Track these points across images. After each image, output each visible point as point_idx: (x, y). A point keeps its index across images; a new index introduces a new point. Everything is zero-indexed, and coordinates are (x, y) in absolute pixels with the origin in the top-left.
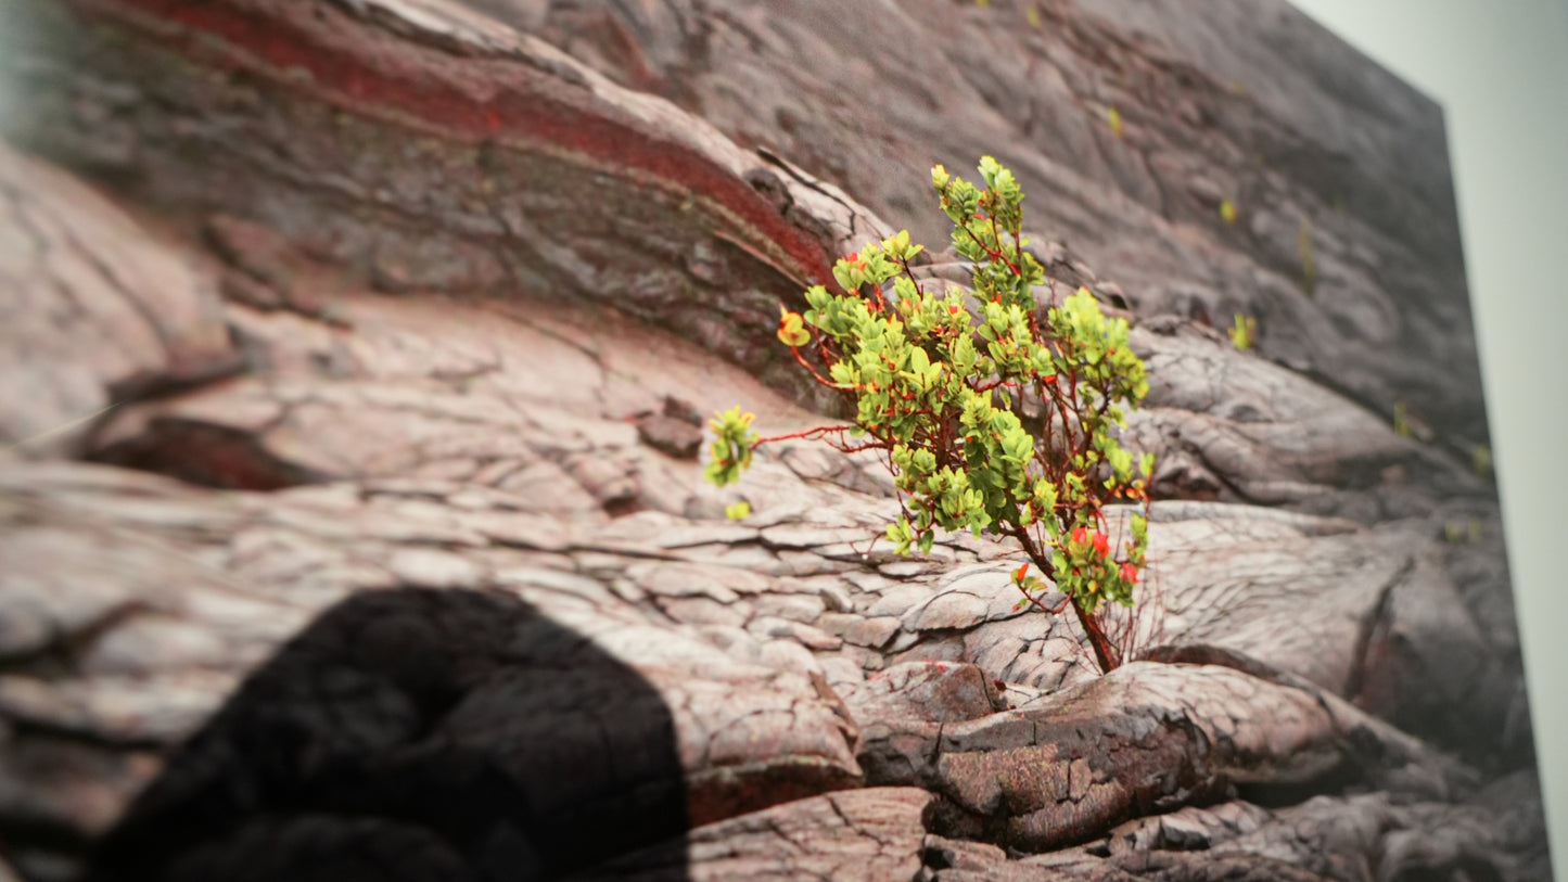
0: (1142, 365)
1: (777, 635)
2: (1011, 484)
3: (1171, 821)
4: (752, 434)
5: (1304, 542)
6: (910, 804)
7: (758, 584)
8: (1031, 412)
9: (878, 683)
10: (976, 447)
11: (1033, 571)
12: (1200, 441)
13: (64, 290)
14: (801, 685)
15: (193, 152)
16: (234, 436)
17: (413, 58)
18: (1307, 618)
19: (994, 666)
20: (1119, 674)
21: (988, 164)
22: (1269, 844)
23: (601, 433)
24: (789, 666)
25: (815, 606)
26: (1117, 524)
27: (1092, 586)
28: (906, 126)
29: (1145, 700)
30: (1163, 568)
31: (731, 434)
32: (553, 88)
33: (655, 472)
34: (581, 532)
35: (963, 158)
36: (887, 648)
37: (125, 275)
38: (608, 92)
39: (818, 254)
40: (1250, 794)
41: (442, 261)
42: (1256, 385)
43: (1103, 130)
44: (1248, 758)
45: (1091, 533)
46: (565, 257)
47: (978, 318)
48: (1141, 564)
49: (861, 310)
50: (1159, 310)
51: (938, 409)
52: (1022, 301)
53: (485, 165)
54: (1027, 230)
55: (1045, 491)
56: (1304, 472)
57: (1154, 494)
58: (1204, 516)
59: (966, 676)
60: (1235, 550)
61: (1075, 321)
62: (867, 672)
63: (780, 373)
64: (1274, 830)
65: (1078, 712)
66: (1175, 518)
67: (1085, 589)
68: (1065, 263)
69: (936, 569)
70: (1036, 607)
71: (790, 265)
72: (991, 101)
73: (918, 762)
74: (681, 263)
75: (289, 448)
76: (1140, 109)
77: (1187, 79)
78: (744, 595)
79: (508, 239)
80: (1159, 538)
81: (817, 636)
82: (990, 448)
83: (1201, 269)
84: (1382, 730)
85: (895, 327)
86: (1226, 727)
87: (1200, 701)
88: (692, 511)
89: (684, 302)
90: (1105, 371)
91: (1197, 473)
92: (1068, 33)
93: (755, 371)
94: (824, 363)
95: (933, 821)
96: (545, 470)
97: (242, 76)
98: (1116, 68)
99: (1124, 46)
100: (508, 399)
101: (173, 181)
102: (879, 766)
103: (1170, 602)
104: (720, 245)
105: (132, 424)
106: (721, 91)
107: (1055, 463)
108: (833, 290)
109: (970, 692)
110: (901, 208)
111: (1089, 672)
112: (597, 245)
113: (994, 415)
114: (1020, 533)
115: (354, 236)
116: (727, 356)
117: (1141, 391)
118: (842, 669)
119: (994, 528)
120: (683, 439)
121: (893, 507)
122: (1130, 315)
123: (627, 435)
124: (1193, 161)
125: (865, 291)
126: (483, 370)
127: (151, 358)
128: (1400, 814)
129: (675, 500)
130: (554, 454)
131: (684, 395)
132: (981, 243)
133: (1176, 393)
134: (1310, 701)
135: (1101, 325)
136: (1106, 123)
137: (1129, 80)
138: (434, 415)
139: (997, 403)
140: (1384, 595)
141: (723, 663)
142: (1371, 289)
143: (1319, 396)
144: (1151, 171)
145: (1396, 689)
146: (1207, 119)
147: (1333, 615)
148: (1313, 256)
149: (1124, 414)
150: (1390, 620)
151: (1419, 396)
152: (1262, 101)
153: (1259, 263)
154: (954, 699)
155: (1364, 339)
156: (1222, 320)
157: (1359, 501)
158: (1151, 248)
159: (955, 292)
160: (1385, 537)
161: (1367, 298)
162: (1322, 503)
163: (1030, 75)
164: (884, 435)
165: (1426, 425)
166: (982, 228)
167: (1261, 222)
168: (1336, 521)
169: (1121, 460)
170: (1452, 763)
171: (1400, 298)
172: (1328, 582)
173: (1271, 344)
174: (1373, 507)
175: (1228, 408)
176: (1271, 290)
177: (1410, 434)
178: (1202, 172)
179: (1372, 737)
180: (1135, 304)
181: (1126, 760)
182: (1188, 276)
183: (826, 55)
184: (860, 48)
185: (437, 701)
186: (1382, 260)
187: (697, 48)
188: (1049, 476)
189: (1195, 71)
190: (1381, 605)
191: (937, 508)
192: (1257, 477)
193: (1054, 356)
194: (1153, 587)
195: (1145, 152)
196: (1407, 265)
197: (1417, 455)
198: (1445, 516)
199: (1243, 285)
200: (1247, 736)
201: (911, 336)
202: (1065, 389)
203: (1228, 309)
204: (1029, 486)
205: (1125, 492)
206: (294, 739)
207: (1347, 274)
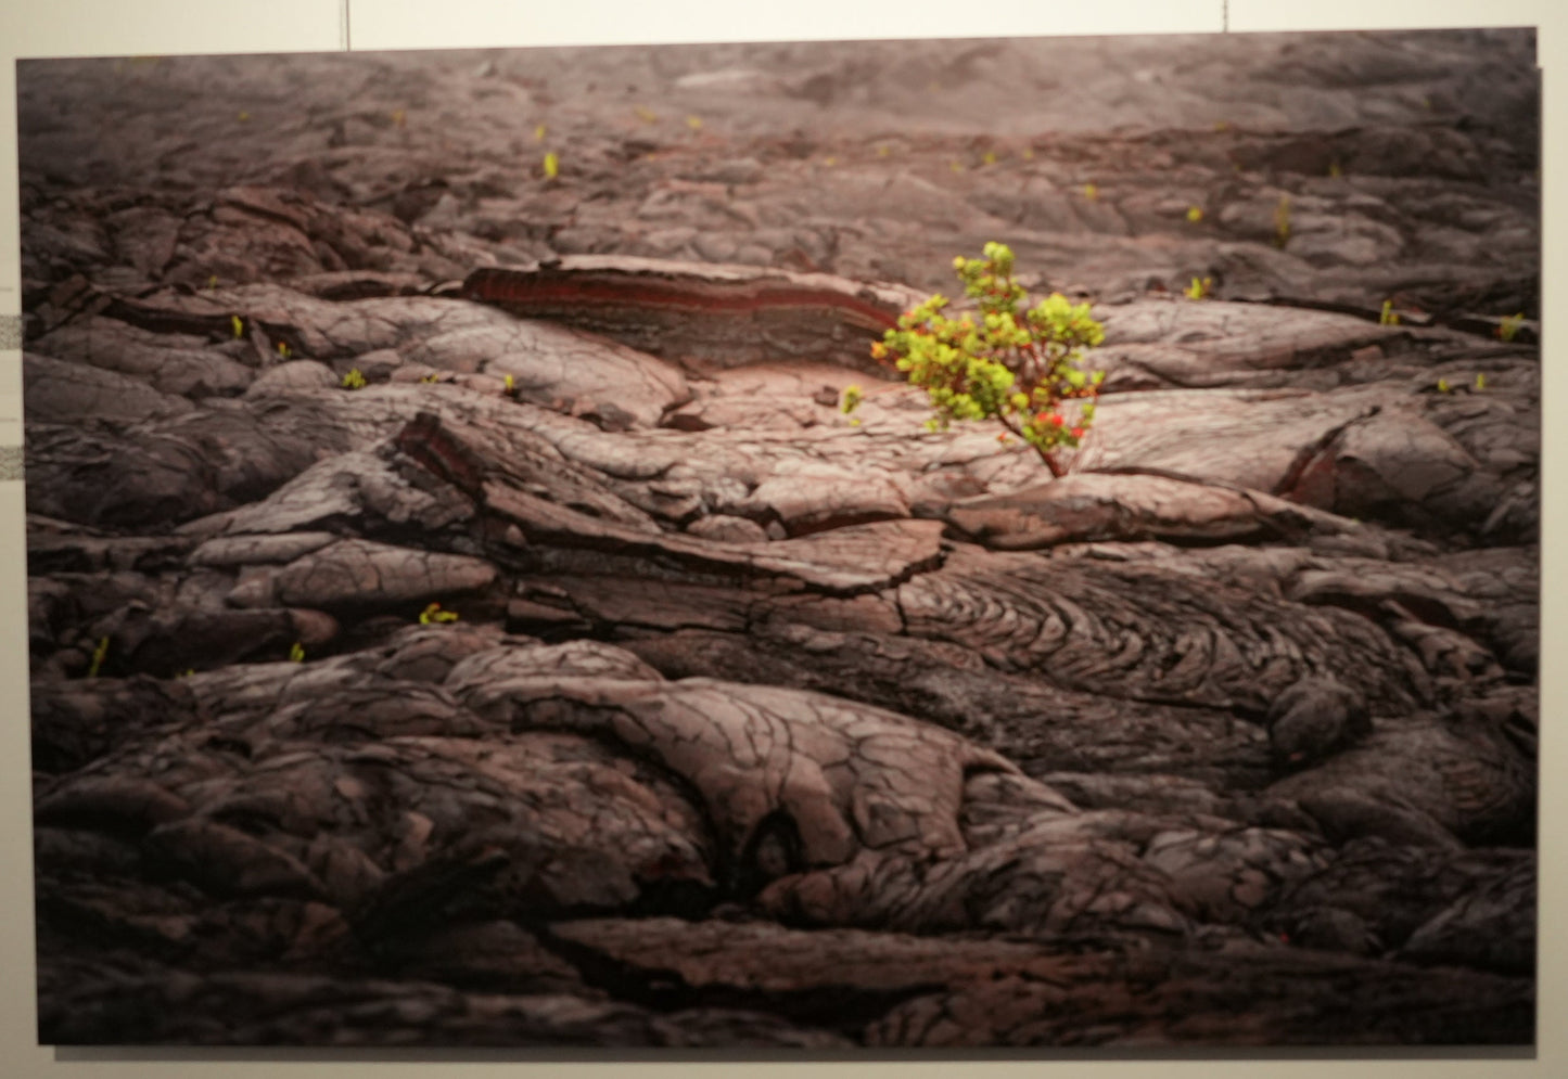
0: (1099, 326)
1: (872, 466)
2: (996, 397)
3: (1099, 548)
4: (861, 394)
5: (1245, 406)
6: (935, 528)
7: (863, 448)
8: (1012, 363)
9: (919, 483)
10: (977, 386)
11: (1010, 435)
12: (1146, 359)
13: (649, 385)
14: (882, 483)
15: (674, 340)
16: (694, 417)
17: (729, 290)
18: (1237, 450)
19: (982, 475)
20: (1066, 480)
21: (990, 248)
22: (1178, 564)
23: (800, 402)
24: (877, 476)
25: (888, 455)
26: (1070, 411)
27: (1050, 440)
28: (943, 245)
29: (1084, 492)
30: (1104, 429)
31: (851, 395)
32: (776, 284)
33: (821, 413)
34: (795, 435)
35: (974, 248)
36: (924, 470)
37: (662, 378)
38: (798, 278)
39: (891, 316)
40: (1162, 539)
41: (745, 355)
42: (1208, 318)
43: (1080, 201)
44: (1166, 522)
45: (1052, 415)
46: (784, 344)
47: (980, 325)
48: (1088, 427)
49: (913, 335)
50: (1119, 291)
51: (955, 370)
52: (1010, 311)
53: (755, 320)
54: (1016, 273)
55: (1021, 399)
56: (1249, 363)
57: (1101, 390)
58: (1146, 399)
59: (967, 480)
60: (1168, 416)
61: (1049, 312)
62: (914, 478)
63: (873, 369)
64: (1184, 559)
65: (1039, 496)
66: (1119, 402)
67: (1045, 441)
68: (1044, 284)
69: (951, 437)
70: (1010, 451)
71: (876, 324)
72: (994, 213)
73: (939, 512)
74: (829, 336)
75: (707, 419)
77: (1161, 140)
78: (857, 452)
79: (765, 343)
80: (1102, 414)
81: (890, 465)
82: (985, 383)
83: (1162, 259)
84: (1309, 513)
85: (930, 340)
86: (1152, 506)
87: (1128, 493)
88: (836, 424)
89: (830, 349)
90: (1069, 334)
91: (1139, 376)
92: (1056, 153)
93: (861, 370)
94: (894, 361)
95: (946, 534)
96: (781, 417)
97: (683, 313)
98: (1095, 158)
99: (1102, 141)
100: (768, 395)
101: (670, 349)
102: (919, 512)
103: (1110, 445)
104: (846, 325)
105: (669, 418)
106: (844, 262)
107: (1027, 385)
108: (898, 329)
109: (968, 486)
110: (936, 285)
111: (1044, 477)
112: (795, 337)
113: (990, 367)
114: (1002, 420)
115: (718, 353)
116: (849, 367)
117: (1098, 339)
118: (903, 478)
119: (986, 418)
120: (830, 398)
121: (928, 415)
122: (1092, 300)
123: (809, 402)
124: (1160, 193)
125: (916, 326)
126: (760, 387)
127: (672, 399)
128: (1321, 561)
129: (829, 421)
130: (785, 411)
131: (831, 384)
132: (985, 288)
133: (1128, 336)
134: (1234, 496)
135: (1068, 310)
136: (1083, 196)
137: (1106, 161)
138: (746, 404)
139: (991, 362)
140: (1336, 432)
141: (849, 475)
142: (1368, 224)
143: (1279, 313)
144: (1120, 211)
145: (1337, 490)
146: (1181, 160)
147: (1269, 446)
148: (1292, 219)
149: (1082, 354)
150: (1338, 448)
151: (1423, 292)
152: (1247, 123)
153: (1224, 239)
154: (958, 489)
155: (1348, 263)
156: (1178, 286)
157: (1318, 375)
158: (1116, 257)
159: (966, 317)
160: (1346, 395)
161: (1362, 232)
162: (1270, 381)
163: (1024, 189)
164: (924, 385)
165: (1426, 310)
166: (985, 281)
167: (1230, 211)
168: (1285, 391)
169: (1077, 378)
170: (1400, 537)
171: (1411, 221)
172: (1266, 428)
173: (1230, 288)
174: (1333, 377)
175: (1176, 336)
176: (1236, 255)
177: (1402, 321)
178: (1171, 197)
179: (1299, 519)
180: (1097, 293)
181: (1066, 518)
182: (1146, 266)
183: (894, 227)
184: (913, 216)
185: (752, 487)
186: (1390, 198)
187: (833, 247)
188: (1023, 391)
189: (1173, 131)
190: (1331, 440)
191: (952, 413)
192: (1199, 373)
193: (1031, 333)
194: (1096, 439)
195: (1116, 202)
196: (1430, 193)
197: (1406, 336)
198: (1439, 374)
199: (1203, 258)
200: (1168, 511)
201: (940, 341)
202: (1037, 348)
203: (1185, 278)
204: (1009, 398)
205: (1078, 393)
206: (714, 496)
207: (1336, 221)
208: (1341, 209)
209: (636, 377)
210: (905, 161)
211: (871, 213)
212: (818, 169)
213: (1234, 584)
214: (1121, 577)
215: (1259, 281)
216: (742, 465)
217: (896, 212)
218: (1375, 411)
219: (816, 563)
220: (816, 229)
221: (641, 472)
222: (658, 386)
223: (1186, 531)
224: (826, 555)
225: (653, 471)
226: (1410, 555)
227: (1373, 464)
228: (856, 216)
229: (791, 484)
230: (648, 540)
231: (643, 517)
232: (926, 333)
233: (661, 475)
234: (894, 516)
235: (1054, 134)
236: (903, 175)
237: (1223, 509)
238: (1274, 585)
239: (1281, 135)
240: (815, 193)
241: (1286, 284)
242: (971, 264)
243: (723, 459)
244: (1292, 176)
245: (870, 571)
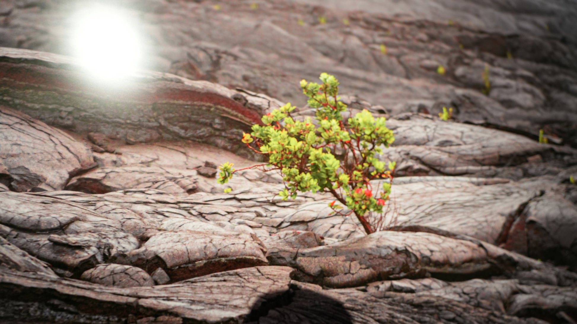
0: (392, 132)
1: (240, 223)
2: (329, 176)
3: (396, 283)
4: (232, 169)
5: (476, 188)
6: (287, 271)
7: (234, 210)
8: (338, 153)
9: (275, 237)
10: (316, 167)
11: (338, 203)
12: (420, 155)
13: (60, 154)
14: (248, 237)
16: (95, 181)
18: (474, 215)
19: (320, 232)
20: (375, 235)
21: (323, 76)
22: (446, 293)
23: (186, 173)
24: (244, 232)
25: (253, 215)
26: (376, 187)
27: (364, 207)
28: (291, 70)
29: (387, 243)
30: (397, 200)
31: (226, 170)
32: (173, 85)
33: (202, 181)
34: (180, 199)
35: (314, 75)
36: (279, 227)
37: (72, 149)
39: (256, 115)
40: (435, 276)
42: (453, 132)
43: (377, 54)
44: (437, 264)
45: (364, 190)
46: (176, 129)
47: (317, 126)
48: (388, 198)
49: (272, 130)
50: (402, 112)
51: (300, 156)
52: (336, 118)
53: (154, 109)
54: (340, 94)
55: (344, 178)
56: (476, 161)
57: (394, 175)
58: (421, 181)
59: (309, 235)
60: (435, 192)
61: (361, 121)
62: (271, 234)
63: (242, 151)
64: (449, 289)
65: (355, 247)
66: (405, 183)
67: (360, 208)
68: (357, 102)
69: (298, 204)
70: (338, 214)
71: (246, 120)
72: (326, 54)
73: (288, 260)
74: (211, 125)
75: (107, 183)
76: (396, 42)
77: (421, 25)
78: (229, 213)
79: (161, 127)
80: (396, 190)
81: (253, 223)
82: (321, 166)
83: (425, 94)
84: (515, 256)
85: (284, 133)
86: (428, 253)
87: (414, 244)
88: (213, 191)
89: (211, 135)
90: (374, 136)
91: (417, 166)
92: (362, 23)
93: (234, 152)
94: (257, 146)
95: (294, 276)
96: (171, 183)
98: (385, 30)
99: (389, 21)
100: (161, 167)
102: (274, 260)
103: (401, 211)
104: (223, 118)
105: (74, 180)
106: (224, 74)
107: (349, 169)
108: (261, 125)
109: (309, 240)
110: (288, 96)
111: (361, 233)
112: (185, 124)
113: (324, 155)
114: (333, 192)
115: (122, 132)
116: (225, 149)
117: (391, 141)
118: (262, 233)
119: (322, 190)
120: (210, 172)
121: (282, 186)
122: (387, 115)
123: (194, 173)
124: (423, 55)
125: (273, 124)
126: (154, 160)
127: (78, 166)
128: (525, 288)
129: (208, 189)
130: (174, 179)
131: (211, 160)
132: (320, 102)
133: (409, 140)
134: (475, 245)
135: (373, 121)
136: (379, 51)
137: (391, 32)
138: (142, 172)
139: (325, 152)
140: (524, 205)
141: (222, 231)
142: (528, 86)
143: (489, 132)
144: (401, 63)
145: (528, 242)
146: (432, 38)
147: (491, 214)
148: (491, 79)
149: (382, 150)
150: (526, 215)
151: (557, 126)
152: (465, 23)
153: (458, 86)
154: (303, 242)
155: (520, 107)
156: (435, 111)
157: (512, 170)
158: (399, 90)
159: (308, 119)
160: (527, 183)
161: (525, 91)
162: (488, 173)
163: (344, 42)
164: (279, 165)
165: (559, 137)
166: (321, 97)
167: (460, 71)
168: (496, 179)
169: (380, 165)
170: (562, 270)
171: (547, 87)
172: (488, 202)
173: (462, 116)
174: (520, 172)
175: (436, 142)
176: (464, 96)
177: (550, 142)
178: (428, 58)
179: (510, 259)
180: (390, 111)
181: (376, 262)
182: (417, 98)
183: (261, 55)
184: (273, 50)
185: (143, 239)
186: (537, 73)
187: (216, 64)
188: (346, 173)
189: (427, 21)
190: (522, 210)
191: (299, 186)
192: (450, 166)
193: (350, 134)
194: (392, 206)
195: (398, 57)
196: (554, 73)
197: (552, 150)
198: (569, 173)
199: (448, 96)
200: (438, 256)
201: (290, 135)
202: (355, 144)
203: (439, 106)
204: (337, 177)
205: (381, 176)
206: (110, 247)
207: (512, 83)
208: (514, 77)
209: (49, 147)
210: (269, 15)
211: (244, 44)
212: (208, 10)
213: (478, 305)
214: (411, 303)
215: (477, 112)
216: (136, 221)
217: (262, 46)
218: (542, 193)
219: (193, 302)
220: (205, 50)
221: (43, 226)
222: (68, 155)
223: (450, 270)
224: (201, 295)
225: (56, 225)
226: (568, 282)
227: (544, 225)
228: (234, 45)
229: (175, 237)
230: (45, 285)
231: (42, 264)
232: (282, 128)
233: (63, 228)
234: (259, 263)
235: (361, 12)
236: (267, 23)
237: (469, 254)
238: (501, 305)
239: (482, 32)
240: (205, 26)
241: (492, 115)
242: (311, 85)
243: (119, 217)
244: (488, 56)
245: (236, 307)
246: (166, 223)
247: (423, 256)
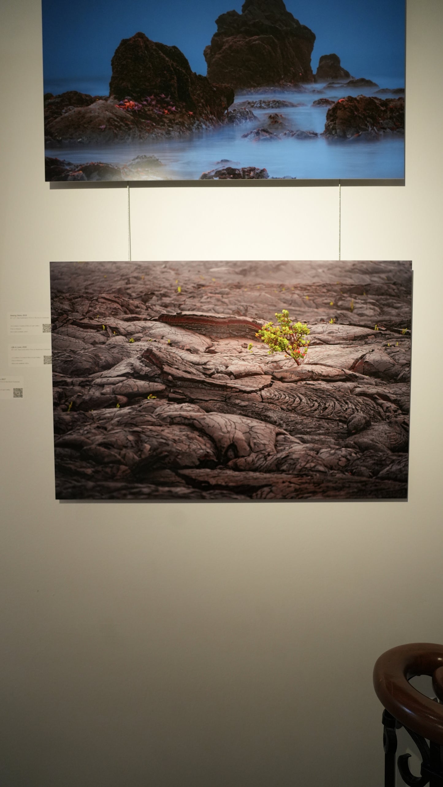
0: (309, 330)
1: (255, 362)
2: (285, 346)
3: (308, 382)
4: (252, 345)
5: (342, 349)
6: (270, 377)
7: (253, 358)
8: (288, 338)
9: (266, 366)
10: (280, 343)
11: (288, 355)
12: (320, 338)
13: (202, 343)
14: (258, 366)
15: (209, 332)
16: (213, 350)
17: (222, 320)
18: (341, 359)
19: (281, 365)
20: (301, 366)
21: (284, 311)
23: (238, 347)
24: (256, 365)
25: (259, 360)
26: (302, 350)
28: (272, 310)
29: (305, 369)
30: (310, 354)
31: (250, 345)
32: (233, 319)
33: (243, 349)
34: (237, 355)
35: (280, 311)
36: (268, 363)
37: (206, 341)
38: (238, 318)
39: (260, 327)
40: (323, 380)
41: (225, 335)
42: (334, 328)
43: (305, 300)
44: (324, 376)
45: (297, 351)
46: (235, 333)
47: (281, 329)
48: (306, 354)
49: (265, 331)
50: (314, 322)
51: (275, 340)
52: (288, 326)
53: (228, 327)
54: (289, 317)
55: (290, 347)
56: (344, 339)
57: (309, 345)
58: (319, 347)
59: (277, 366)
60: (325, 351)
61: (297, 326)
62: (265, 365)
63: (256, 339)
64: (328, 385)
65: (294, 370)
66: (313, 348)
67: (296, 357)
68: (296, 320)
69: (274, 356)
70: (288, 359)
71: (256, 329)
72: (284, 303)
73: (271, 373)
74: (245, 331)
75: (216, 351)
77: (324, 286)
79: (230, 333)
80: (309, 351)
81: (259, 362)
82: (282, 343)
83: (324, 314)
84: (357, 374)
85: (269, 332)
86: (320, 372)
87: (315, 369)
88: (247, 352)
89: (246, 334)
90: (302, 332)
91: (318, 342)
92: (299, 289)
93: (253, 339)
94: (260, 337)
95: (272, 378)
96: (234, 350)
97: (211, 325)
98: (309, 290)
99: (310, 286)
100: (231, 345)
101: (208, 334)
102: (266, 373)
103: (311, 358)
104: (249, 329)
105: (207, 350)
106: (249, 314)
107: (292, 344)
108: (262, 330)
109: (277, 367)
110: (271, 319)
111: (296, 365)
112: (237, 331)
113: (283, 339)
114: (286, 352)
115: (219, 335)
116: (250, 339)
117: (308, 333)
118: (262, 365)
119: (282, 351)
120: (246, 346)
121: (269, 350)
122: (307, 324)
123: (241, 347)
124: (324, 298)
125: (266, 329)
126: (229, 343)
127: (208, 346)
128: (360, 386)
129: (245, 352)
130: (235, 349)
131: (246, 343)
132: (282, 320)
133: (315, 332)
134: (340, 370)
135: (302, 326)
137: (311, 291)
138: (225, 347)
139: (283, 338)
140: (364, 355)
141: (250, 364)
142: (372, 307)
143: (351, 327)
144: (314, 303)
145: (364, 369)
146: (328, 291)
147: (348, 359)
148: (354, 305)
149: (305, 336)
150: (364, 359)
151: (384, 323)
152: (344, 282)
153: (338, 310)
154: (276, 368)
155: (367, 316)
156: (328, 320)
157: (360, 342)
158: (313, 314)
159: (278, 327)
160: (366, 347)
161: (370, 308)
162: (349, 343)
163: (292, 297)
164: (268, 343)
165: (385, 327)
166: (282, 319)
167: (340, 303)
168: (352, 346)
169: (304, 342)
170: (378, 380)
171: (382, 306)
172: (347, 354)
173: (339, 322)
174: (363, 342)
175: (327, 332)
176: (341, 313)
177: (379, 329)
178: (326, 299)
179: (355, 375)
180: (308, 322)
181: (301, 375)
182: (320, 316)
183: (261, 306)
184: (266, 303)
185: (227, 367)
186: (377, 301)
187: (246, 310)
188: (291, 345)
189: (327, 284)
190: (362, 357)
191: (274, 350)
192: (332, 341)
193: (293, 331)
194: (308, 356)
195: (313, 300)
196: (387, 299)
197: (380, 333)
198: (388, 342)
199: (334, 314)
200: (324, 374)
201: (271, 333)
202: (294, 335)
203: (329, 319)
204: (288, 346)
205: (304, 346)
206: (218, 369)
207: (365, 306)
208: (366, 303)
209: (200, 341)
210: (264, 290)
211: (255, 302)
212: (243, 291)
213: (339, 391)
214: (313, 389)
215: (346, 319)
216: (224, 361)
217: (261, 302)
218: (373, 351)
219: (242, 385)
220: (242, 306)
221: (200, 363)
222: (205, 343)
223: (329, 378)
224: (244, 383)
225: (203, 363)
226: (380, 384)
227: (372, 363)
228: (252, 303)
229: (236, 366)
230: (202, 379)
231: (201, 374)
232: (269, 331)
233: (205, 364)
234: (261, 374)
235: (299, 284)
236: (263, 293)
237: (337, 373)
238: (349, 391)
239: (352, 285)
240: (242, 297)
241: (353, 320)
242: (279, 315)
243: (220, 360)
244: (354, 295)
245: (254, 387)
246: (233, 362)
247: (319, 373)
